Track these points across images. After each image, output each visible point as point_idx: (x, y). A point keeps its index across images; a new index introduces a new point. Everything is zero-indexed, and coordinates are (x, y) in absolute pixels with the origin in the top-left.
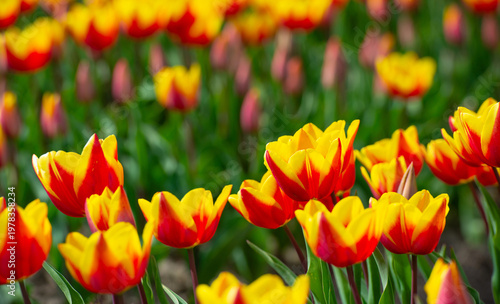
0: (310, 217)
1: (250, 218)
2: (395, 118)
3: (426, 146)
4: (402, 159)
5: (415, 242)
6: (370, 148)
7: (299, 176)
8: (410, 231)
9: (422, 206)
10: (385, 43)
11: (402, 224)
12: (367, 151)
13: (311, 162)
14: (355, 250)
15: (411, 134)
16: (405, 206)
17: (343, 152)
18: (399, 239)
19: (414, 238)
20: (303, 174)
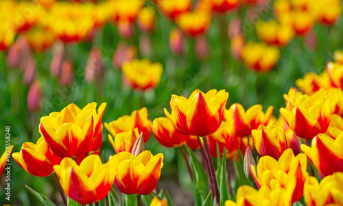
0: (64, 170)
1: (28, 170)
2: (136, 103)
3: (152, 121)
4: (136, 130)
5: (139, 187)
6: (115, 122)
7: (63, 141)
8: (136, 179)
9: (145, 162)
10: (130, 53)
11: (131, 174)
12: (113, 125)
13: (72, 132)
14: (95, 193)
15: (143, 113)
16: (133, 162)
17: (95, 125)
18: (129, 185)
19: (139, 184)
20: (66, 140)
